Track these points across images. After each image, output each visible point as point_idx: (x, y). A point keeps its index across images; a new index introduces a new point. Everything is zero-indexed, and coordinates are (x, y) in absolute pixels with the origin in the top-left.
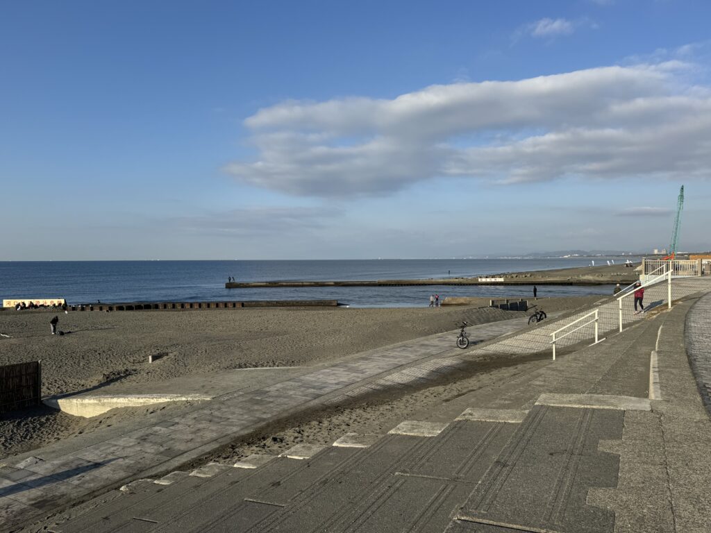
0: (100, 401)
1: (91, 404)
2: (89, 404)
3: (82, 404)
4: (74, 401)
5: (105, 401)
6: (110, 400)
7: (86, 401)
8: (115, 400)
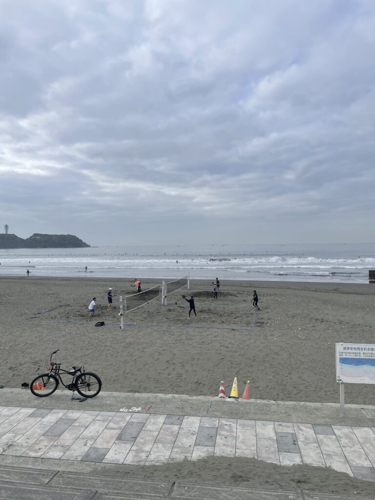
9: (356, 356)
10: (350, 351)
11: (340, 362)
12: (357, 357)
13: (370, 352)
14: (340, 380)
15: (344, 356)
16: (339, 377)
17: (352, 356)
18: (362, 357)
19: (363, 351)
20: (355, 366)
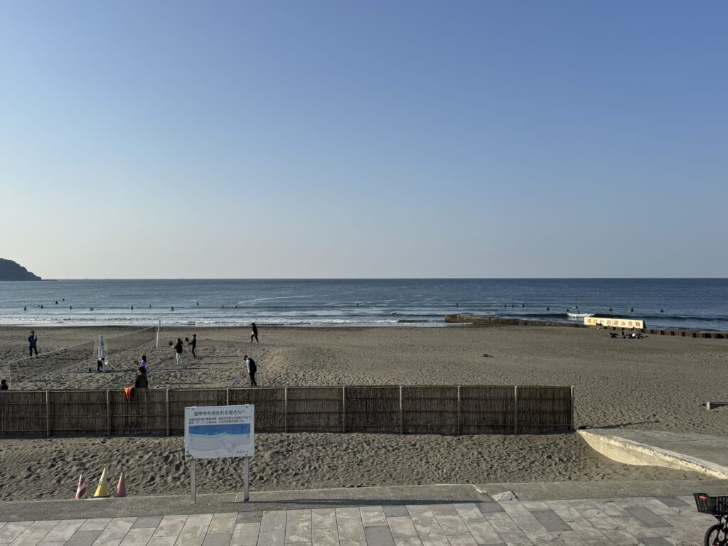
0: (625, 446)
1: (617, 447)
2: (615, 446)
3: (609, 445)
4: (602, 438)
5: (630, 447)
6: (635, 448)
7: (612, 442)
8: (640, 449)
9: (210, 422)
10: (203, 416)
11: (190, 432)
12: (211, 424)
13: (228, 415)
14: (189, 456)
15: (195, 424)
16: (188, 452)
17: (206, 423)
18: (218, 423)
19: (220, 416)
20: (208, 436)
